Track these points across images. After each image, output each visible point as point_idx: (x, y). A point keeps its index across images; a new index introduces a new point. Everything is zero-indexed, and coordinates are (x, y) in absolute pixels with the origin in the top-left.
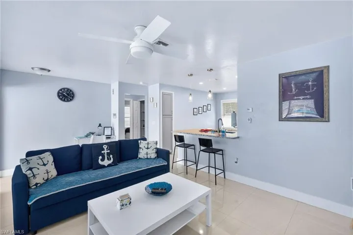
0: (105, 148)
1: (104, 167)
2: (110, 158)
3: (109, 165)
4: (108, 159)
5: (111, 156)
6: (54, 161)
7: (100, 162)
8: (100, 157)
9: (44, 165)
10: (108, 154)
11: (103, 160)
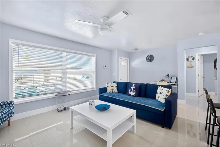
0: (133, 86)
1: (130, 95)
2: (134, 92)
3: (133, 96)
4: (133, 92)
5: (135, 91)
6: (117, 87)
7: (129, 92)
8: (130, 90)
9: (112, 86)
10: (134, 89)
11: (131, 91)
